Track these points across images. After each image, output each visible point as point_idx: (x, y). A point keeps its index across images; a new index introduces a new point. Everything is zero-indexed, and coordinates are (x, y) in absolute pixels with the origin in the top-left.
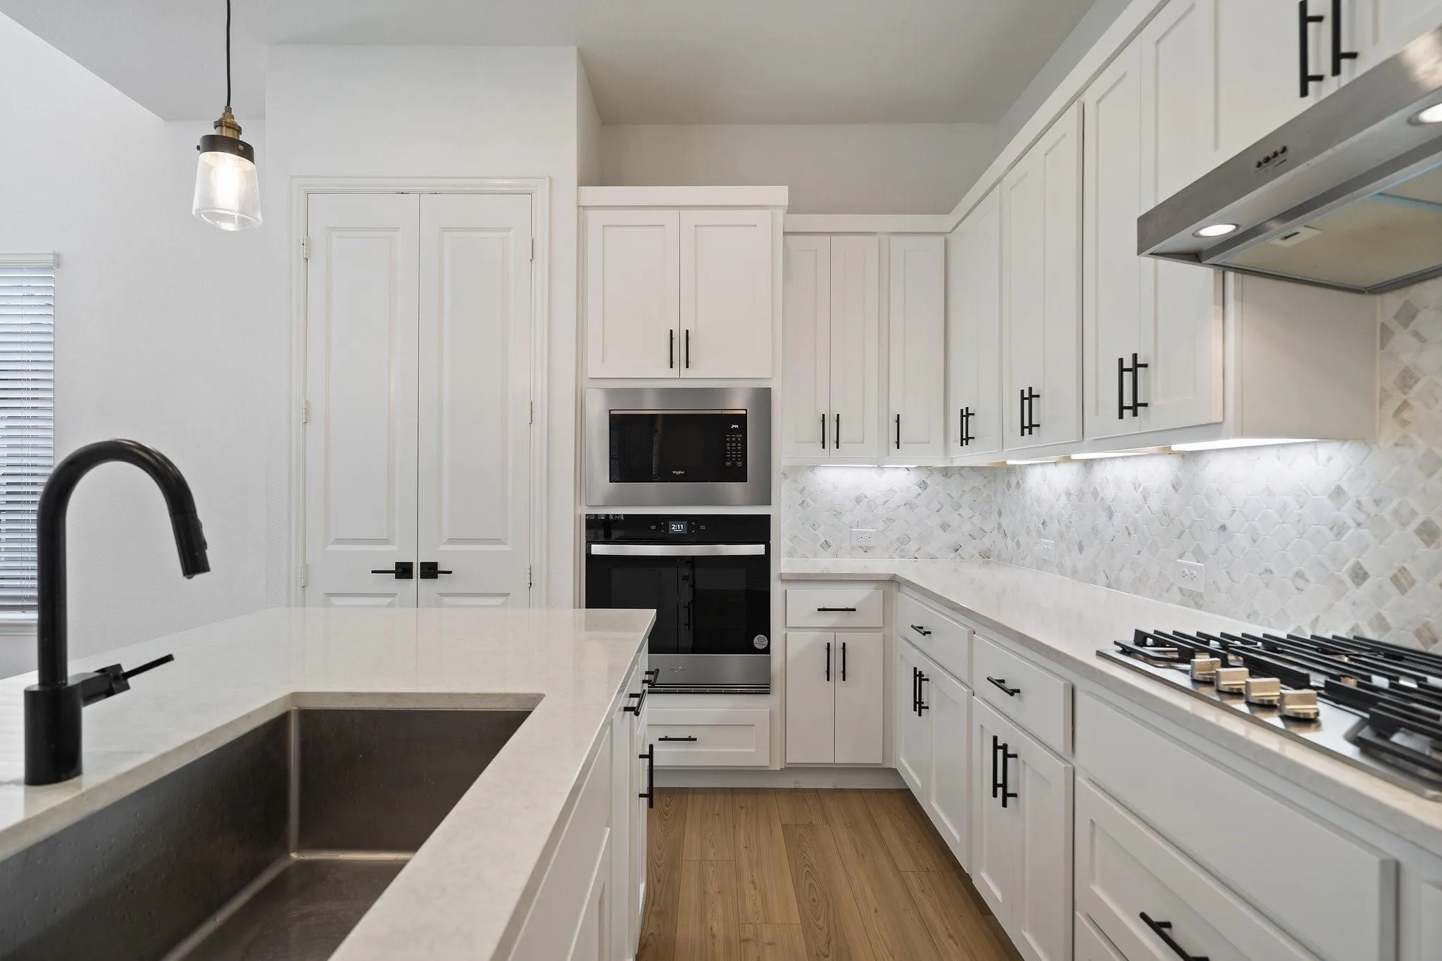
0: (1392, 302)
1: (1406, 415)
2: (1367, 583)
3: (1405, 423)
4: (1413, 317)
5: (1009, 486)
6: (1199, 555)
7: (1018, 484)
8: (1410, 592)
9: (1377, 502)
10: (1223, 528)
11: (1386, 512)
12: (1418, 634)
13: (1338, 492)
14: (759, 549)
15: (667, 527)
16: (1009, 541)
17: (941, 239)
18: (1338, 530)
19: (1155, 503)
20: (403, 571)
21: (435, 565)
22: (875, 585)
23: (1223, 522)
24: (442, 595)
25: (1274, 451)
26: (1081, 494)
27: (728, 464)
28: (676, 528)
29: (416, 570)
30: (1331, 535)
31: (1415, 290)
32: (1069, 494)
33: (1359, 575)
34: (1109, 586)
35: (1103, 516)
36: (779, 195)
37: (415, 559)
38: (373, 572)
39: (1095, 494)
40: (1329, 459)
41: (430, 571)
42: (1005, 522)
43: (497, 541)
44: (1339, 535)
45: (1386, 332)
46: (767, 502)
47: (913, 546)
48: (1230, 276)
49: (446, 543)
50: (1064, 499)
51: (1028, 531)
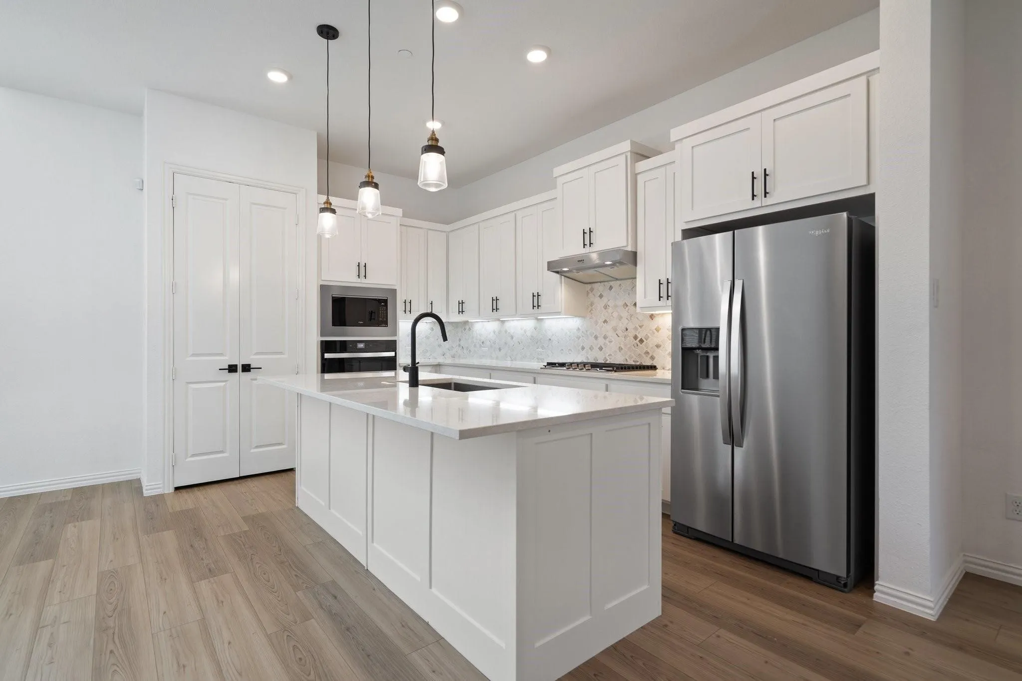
0: (589, 286)
1: (592, 312)
2: (585, 349)
3: (592, 314)
4: (593, 290)
5: (465, 329)
6: (543, 347)
7: (470, 329)
8: (593, 350)
9: (587, 331)
10: (550, 339)
11: (588, 333)
12: (595, 360)
13: (579, 329)
14: (392, 354)
15: (356, 346)
16: (465, 351)
17: (445, 234)
18: (579, 338)
19: (529, 334)
20: (232, 369)
21: (249, 365)
22: (432, 367)
23: (550, 337)
24: (252, 379)
25: (564, 319)
26: (500, 332)
27: (381, 319)
28: (361, 346)
29: (240, 368)
30: (577, 339)
31: (593, 285)
32: (494, 332)
33: (583, 348)
34: (512, 360)
35: (509, 338)
36: (399, 212)
37: (239, 362)
38: (220, 369)
39: (506, 331)
40: (577, 321)
41: (246, 368)
42: (462, 343)
43: (281, 353)
44: (579, 339)
45: (588, 293)
46: (395, 335)
47: (428, 354)
48: (563, 277)
49: (254, 354)
50: (492, 334)
51: (475, 346)
